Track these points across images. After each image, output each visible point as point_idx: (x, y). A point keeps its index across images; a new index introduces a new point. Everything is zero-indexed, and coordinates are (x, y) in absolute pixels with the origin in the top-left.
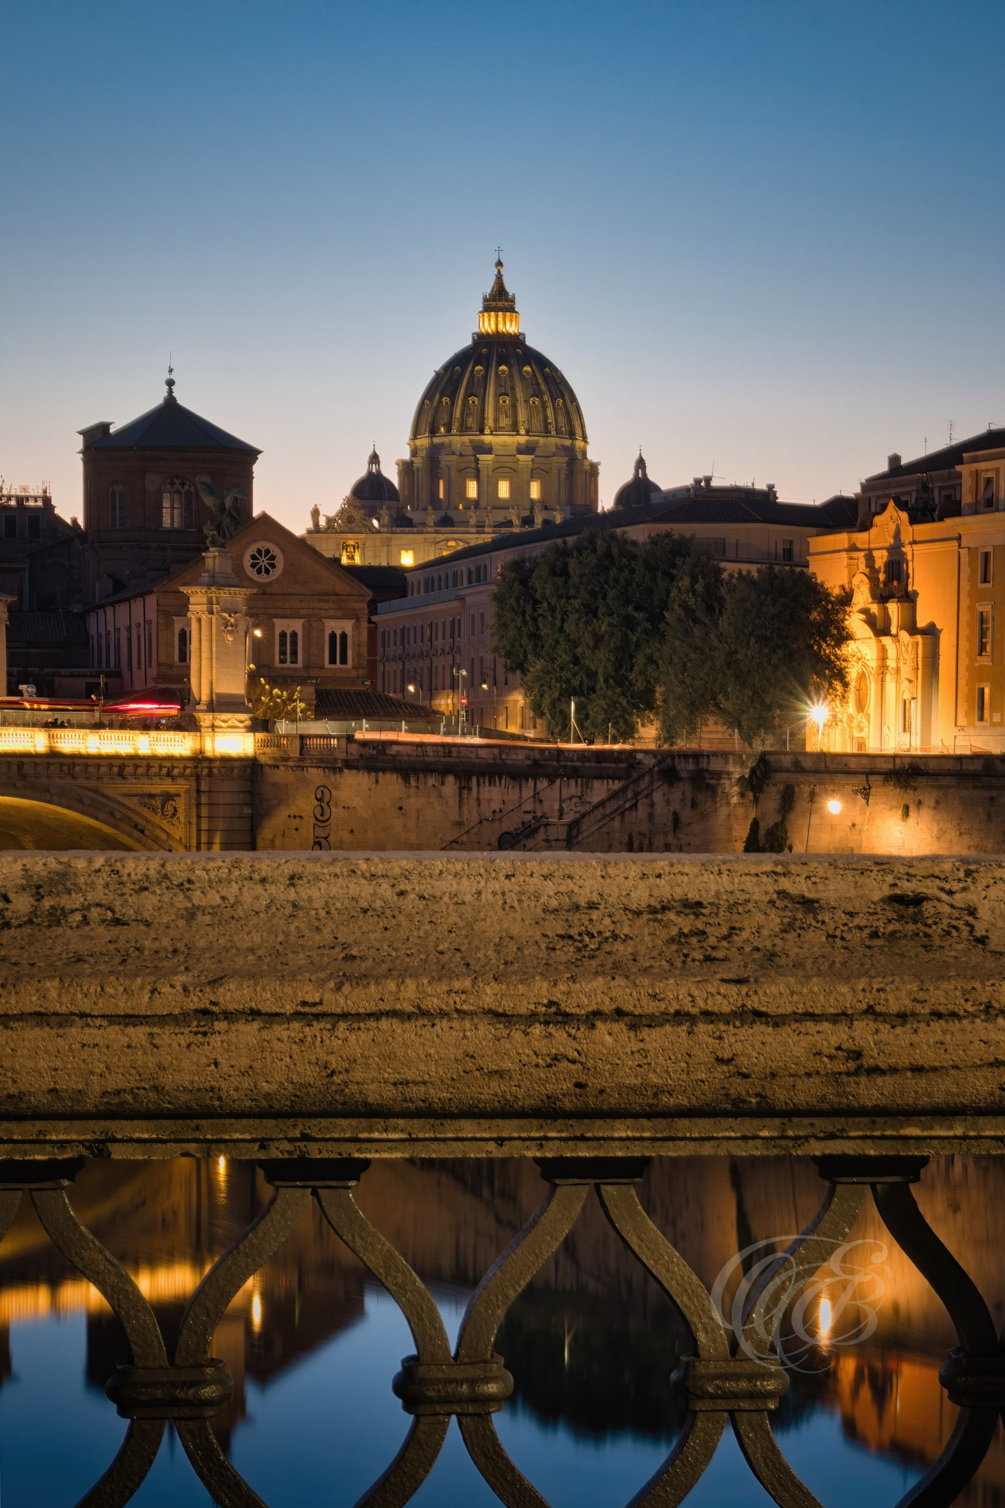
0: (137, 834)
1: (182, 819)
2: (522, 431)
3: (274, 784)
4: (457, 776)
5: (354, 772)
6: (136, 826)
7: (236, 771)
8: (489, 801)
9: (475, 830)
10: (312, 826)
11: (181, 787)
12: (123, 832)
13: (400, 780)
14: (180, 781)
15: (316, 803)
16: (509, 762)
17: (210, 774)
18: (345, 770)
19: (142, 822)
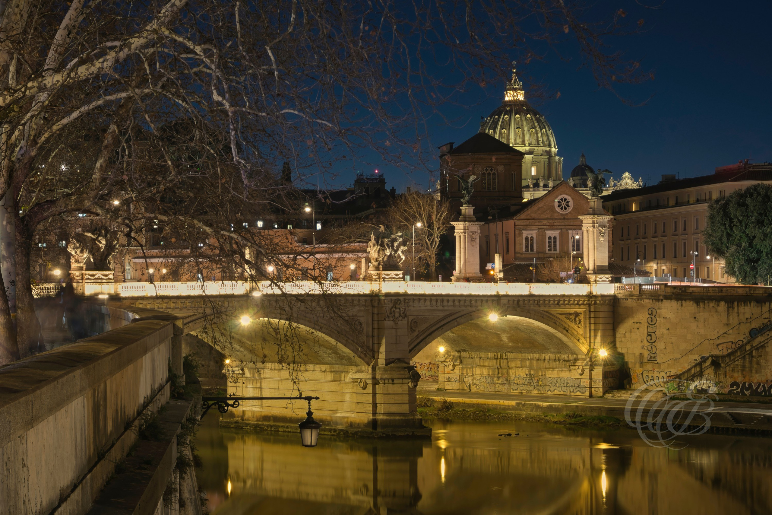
0: (565, 332)
1: (583, 325)
2: (527, 145)
3: (626, 307)
4: (726, 302)
5: (669, 301)
6: (565, 329)
7: (607, 302)
8: (744, 313)
9: (737, 327)
10: (646, 327)
11: (581, 310)
12: (559, 331)
13: (695, 304)
14: (582, 306)
15: (648, 316)
16: (755, 295)
17: (595, 303)
18: (664, 300)
19: (567, 326)
